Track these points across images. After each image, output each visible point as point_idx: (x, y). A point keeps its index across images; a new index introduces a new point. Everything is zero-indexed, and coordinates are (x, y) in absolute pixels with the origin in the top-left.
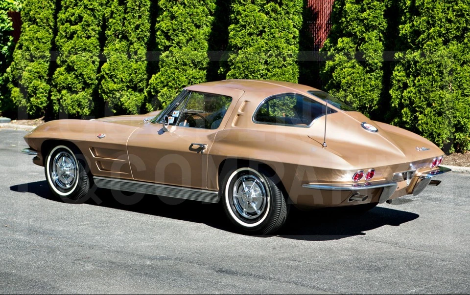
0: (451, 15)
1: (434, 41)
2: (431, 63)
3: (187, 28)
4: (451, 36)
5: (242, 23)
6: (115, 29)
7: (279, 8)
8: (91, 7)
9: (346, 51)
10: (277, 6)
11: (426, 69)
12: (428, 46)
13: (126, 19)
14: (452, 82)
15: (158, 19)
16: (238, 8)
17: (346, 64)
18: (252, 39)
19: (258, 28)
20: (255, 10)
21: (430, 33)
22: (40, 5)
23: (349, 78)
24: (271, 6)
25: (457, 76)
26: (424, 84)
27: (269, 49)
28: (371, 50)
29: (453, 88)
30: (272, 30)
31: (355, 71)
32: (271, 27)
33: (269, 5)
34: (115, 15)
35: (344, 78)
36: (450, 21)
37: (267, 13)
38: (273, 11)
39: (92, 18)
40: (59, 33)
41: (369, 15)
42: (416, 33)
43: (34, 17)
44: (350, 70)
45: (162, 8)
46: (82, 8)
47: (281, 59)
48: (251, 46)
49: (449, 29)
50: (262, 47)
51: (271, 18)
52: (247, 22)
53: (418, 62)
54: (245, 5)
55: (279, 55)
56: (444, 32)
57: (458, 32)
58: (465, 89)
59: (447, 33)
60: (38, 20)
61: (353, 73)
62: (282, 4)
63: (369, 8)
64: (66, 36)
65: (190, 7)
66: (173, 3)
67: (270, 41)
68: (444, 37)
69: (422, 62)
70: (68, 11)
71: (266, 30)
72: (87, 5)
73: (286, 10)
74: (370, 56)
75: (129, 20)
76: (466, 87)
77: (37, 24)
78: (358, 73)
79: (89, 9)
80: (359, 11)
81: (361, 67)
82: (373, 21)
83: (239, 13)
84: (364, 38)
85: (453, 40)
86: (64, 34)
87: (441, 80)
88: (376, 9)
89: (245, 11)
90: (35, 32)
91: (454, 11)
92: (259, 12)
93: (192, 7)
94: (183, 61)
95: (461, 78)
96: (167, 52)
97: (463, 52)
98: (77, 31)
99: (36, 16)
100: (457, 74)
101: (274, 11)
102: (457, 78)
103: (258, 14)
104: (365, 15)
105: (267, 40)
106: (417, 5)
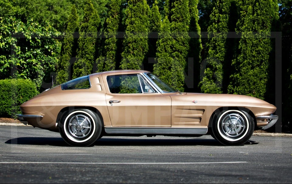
0: (254, 53)
1: (247, 67)
2: (245, 79)
3: (135, 67)
4: (255, 64)
5: (159, 62)
6: (100, 69)
7: (180, 55)
8: (90, 58)
9: (208, 75)
10: (179, 54)
11: (242, 82)
12: (244, 70)
13: (106, 64)
14: (254, 89)
15: (121, 63)
16: (158, 54)
17: (208, 82)
18: (165, 71)
19: (168, 65)
20: (167, 56)
21: (244, 63)
22: (66, 59)
23: (208, 89)
24: (175, 54)
25: (257, 85)
26: (241, 90)
27: (174, 77)
28: (220, 74)
29: (255, 92)
30: (176, 67)
31: (212, 86)
32: (175, 65)
33: (175, 53)
34: (101, 62)
35: (206, 90)
36: (254, 56)
37: (174, 57)
38: (176, 56)
39: (91, 64)
40: (73, 74)
41: (219, 55)
42: (238, 63)
43: (63, 66)
44: (209, 85)
45: (123, 57)
46: (85, 59)
47: (181, 83)
48: (164, 75)
49: (254, 61)
50: (170, 76)
51: (175, 60)
52: (162, 62)
53: (238, 78)
54: (161, 53)
55: (179, 80)
56: (251, 62)
57: (258, 62)
58: (261, 92)
59: (253, 63)
60: (64, 67)
61: (211, 87)
62: (182, 53)
63: (220, 52)
64: (77, 75)
65: (137, 56)
66: (128, 54)
67: (175, 73)
68: (252, 65)
69: (240, 78)
70: (79, 61)
71: (173, 66)
72: (88, 57)
73: (184, 56)
74: (219, 77)
75: (107, 64)
76: (261, 91)
77: (64, 70)
78: (213, 87)
79: (89, 60)
80: (215, 54)
81: (215, 84)
82: (221, 59)
83: (158, 57)
84: (216, 68)
85: (256, 67)
86: (76, 73)
87: (249, 88)
88: (223, 52)
89: (161, 56)
90: (62, 74)
91: (256, 51)
92: (169, 56)
93: (138, 56)
94: (132, 86)
95: (259, 86)
96: (124, 81)
97: (261, 73)
98: (82, 71)
99: (63, 65)
100: (257, 84)
101: (178, 56)
102: (257, 87)
103: (169, 58)
104: (217, 55)
105: (173, 72)
106: (239, 48)
